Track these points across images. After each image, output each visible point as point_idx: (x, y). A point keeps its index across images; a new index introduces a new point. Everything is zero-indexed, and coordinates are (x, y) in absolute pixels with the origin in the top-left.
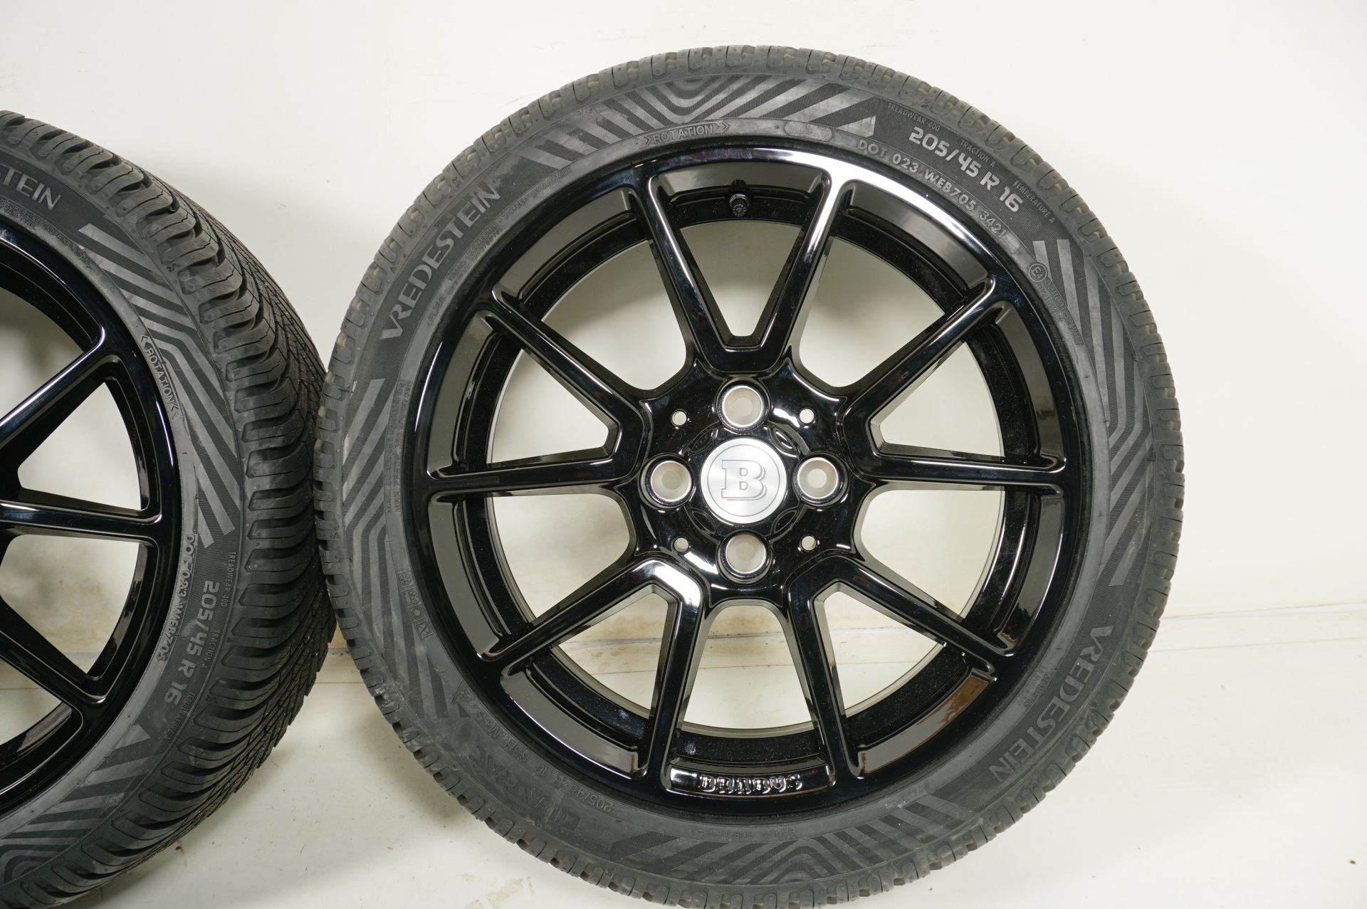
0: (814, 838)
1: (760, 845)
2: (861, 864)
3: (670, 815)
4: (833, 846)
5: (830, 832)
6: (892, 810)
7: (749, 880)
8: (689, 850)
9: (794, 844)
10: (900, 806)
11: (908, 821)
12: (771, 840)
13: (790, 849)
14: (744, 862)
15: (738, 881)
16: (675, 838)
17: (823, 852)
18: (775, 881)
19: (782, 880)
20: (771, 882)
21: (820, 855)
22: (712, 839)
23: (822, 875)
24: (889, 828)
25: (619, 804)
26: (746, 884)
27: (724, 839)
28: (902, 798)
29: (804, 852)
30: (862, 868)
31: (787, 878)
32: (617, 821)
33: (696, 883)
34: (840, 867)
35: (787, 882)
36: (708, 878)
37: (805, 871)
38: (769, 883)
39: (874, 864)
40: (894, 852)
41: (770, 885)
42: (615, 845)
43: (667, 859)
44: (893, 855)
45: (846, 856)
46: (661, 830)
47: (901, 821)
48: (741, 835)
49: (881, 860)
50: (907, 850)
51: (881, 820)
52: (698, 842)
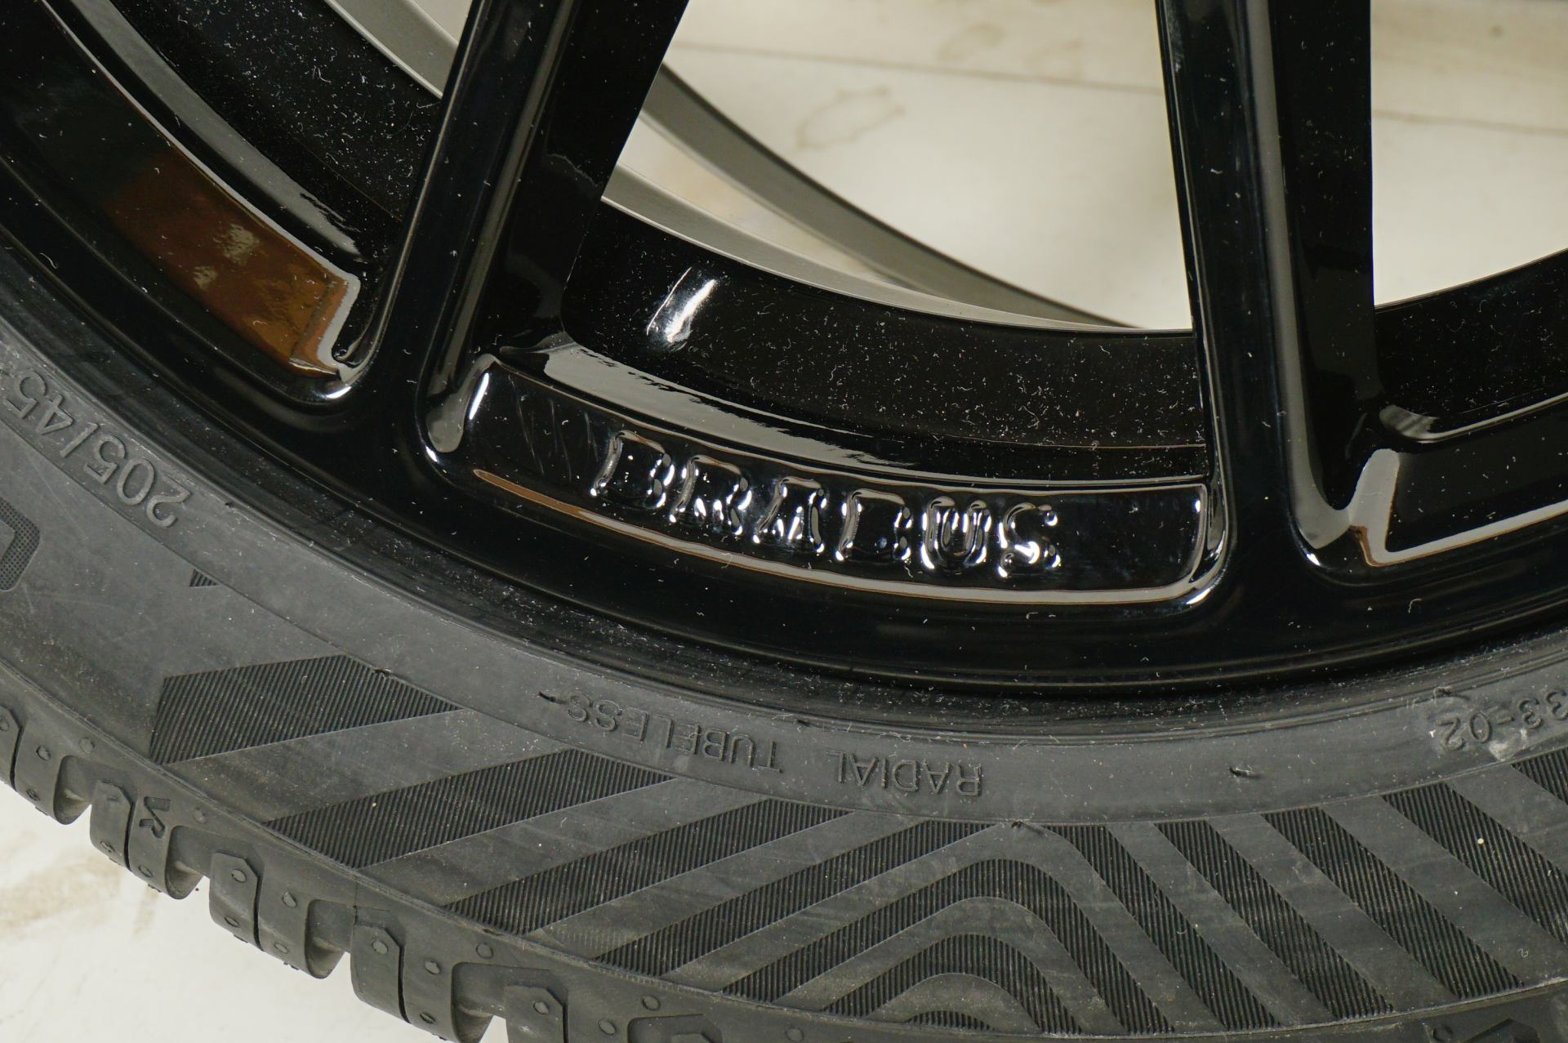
0: (1063, 832)
1: (812, 815)
2: (1272, 1003)
3: (442, 597)
4: (1149, 886)
5: (1145, 815)
6: (1458, 759)
7: (744, 974)
8: (488, 774)
9: (969, 841)
10: (1497, 748)
11: (1523, 831)
12: (865, 801)
13: (942, 863)
14: (726, 883)
15: (694, 968)
16: (442, 707)
17: (1098, 905)
18: (859, 1003)
19: (893, 1006)
20: (842, 1005)
21: (1083, 922)
22: (600, 743)
23: (1082, 1021)
24: (1425, 847)
25: (213, 498)
26: (730, 989)
27: (654, 755)
28: (1520, 712)
29: (1010, 892)
30: (1271, 1021)
31: (916, 998)
32: (197, 580)
33: (507, 938)
34: (1170, 997)
35: (918, 1019)
36: (560, 927)
37: (1004, 981)
38: (833, 1008)
39: (1337, 1016)
40: (1439, 975)
41: (836, 1020)
42: (175, 691)
43: (391, 799)
44: (1433, 987)
45: (1199, 948)
46: (384, 655)
47: (1487, 825)
48: (732, 749)
49: (1372, 1003)
50: (1503, 980)
51: (1393, 800)
52: (535, 746)
